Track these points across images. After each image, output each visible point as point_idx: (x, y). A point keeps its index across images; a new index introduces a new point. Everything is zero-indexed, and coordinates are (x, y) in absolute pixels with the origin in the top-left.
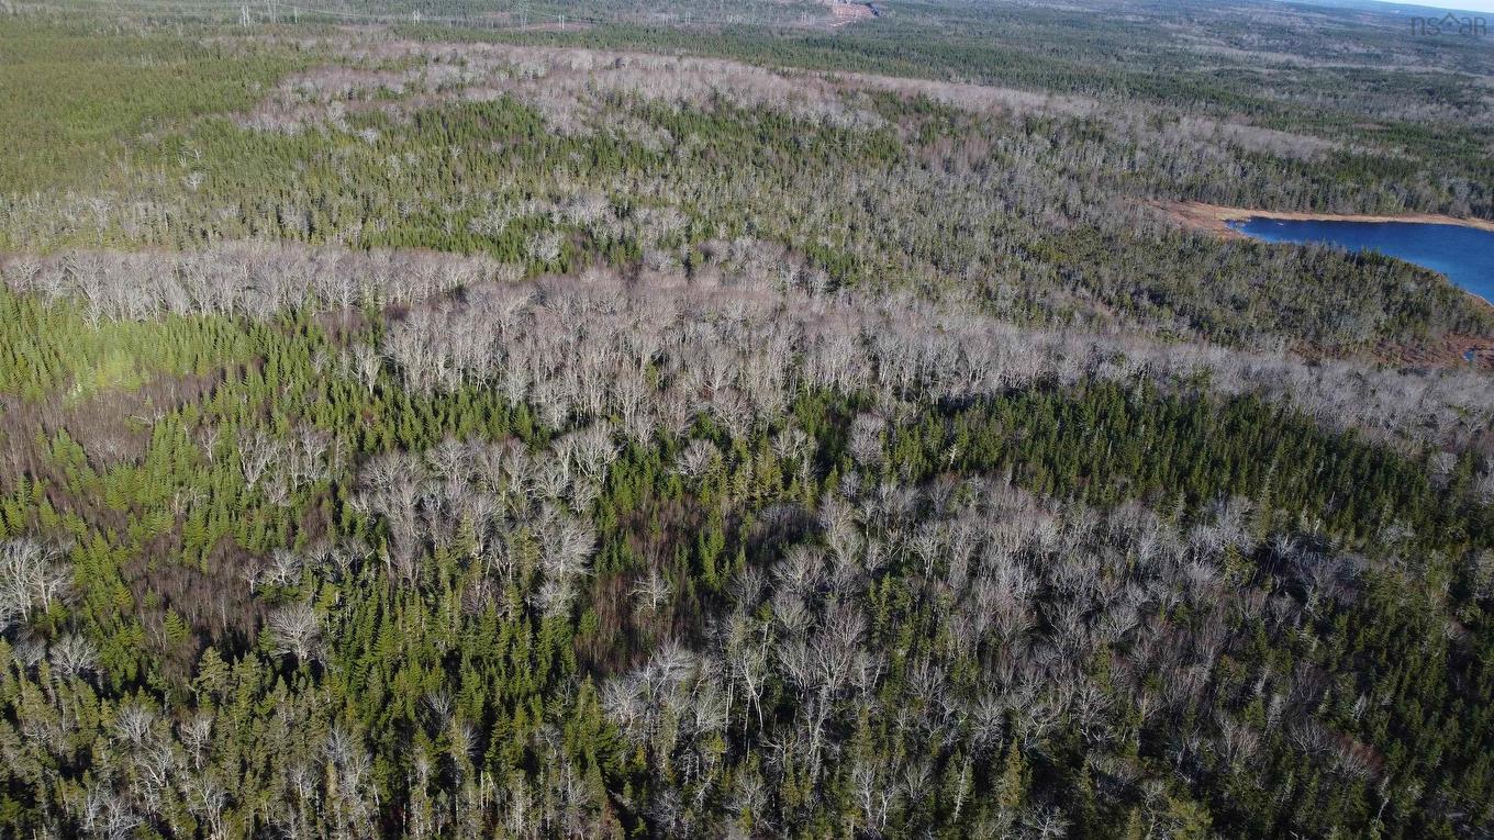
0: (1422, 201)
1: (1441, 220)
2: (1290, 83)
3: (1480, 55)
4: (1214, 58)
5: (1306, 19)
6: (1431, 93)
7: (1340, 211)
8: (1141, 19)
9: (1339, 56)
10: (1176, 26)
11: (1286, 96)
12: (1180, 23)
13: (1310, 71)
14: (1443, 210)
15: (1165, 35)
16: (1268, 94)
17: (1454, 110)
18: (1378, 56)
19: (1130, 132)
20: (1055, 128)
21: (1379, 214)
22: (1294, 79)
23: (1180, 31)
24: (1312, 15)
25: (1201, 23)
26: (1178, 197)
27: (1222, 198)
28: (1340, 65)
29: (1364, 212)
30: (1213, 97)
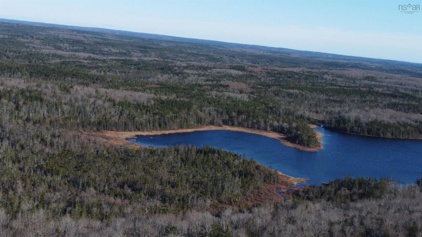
0: (203, 120)
1: (213, 128)
2: (101, 67)
3: (166, 52)
4: (55, 56)
5: (84, 37)
6: (162, 69)
7: (172, 128)
8: (7, 37)
9: (109, 54)
10: (26, 40)
11: (102, 73)
12: (28, 39)
13: (104, 61)
14: (212, 123)
15: (22, 44)
16: (94, 72)
17: (177, 77)
18: (125, 54)
19: (54, 95)
20: (13, 95)
21: (188, 128)
22: (100, 65)
23: (28, 43)
24: (85, 35)
25: (38, 39)
26: (95, 128)
27: (117, 127)
28: (114, 58)
29: (182, 128)
30: (74, 75)
